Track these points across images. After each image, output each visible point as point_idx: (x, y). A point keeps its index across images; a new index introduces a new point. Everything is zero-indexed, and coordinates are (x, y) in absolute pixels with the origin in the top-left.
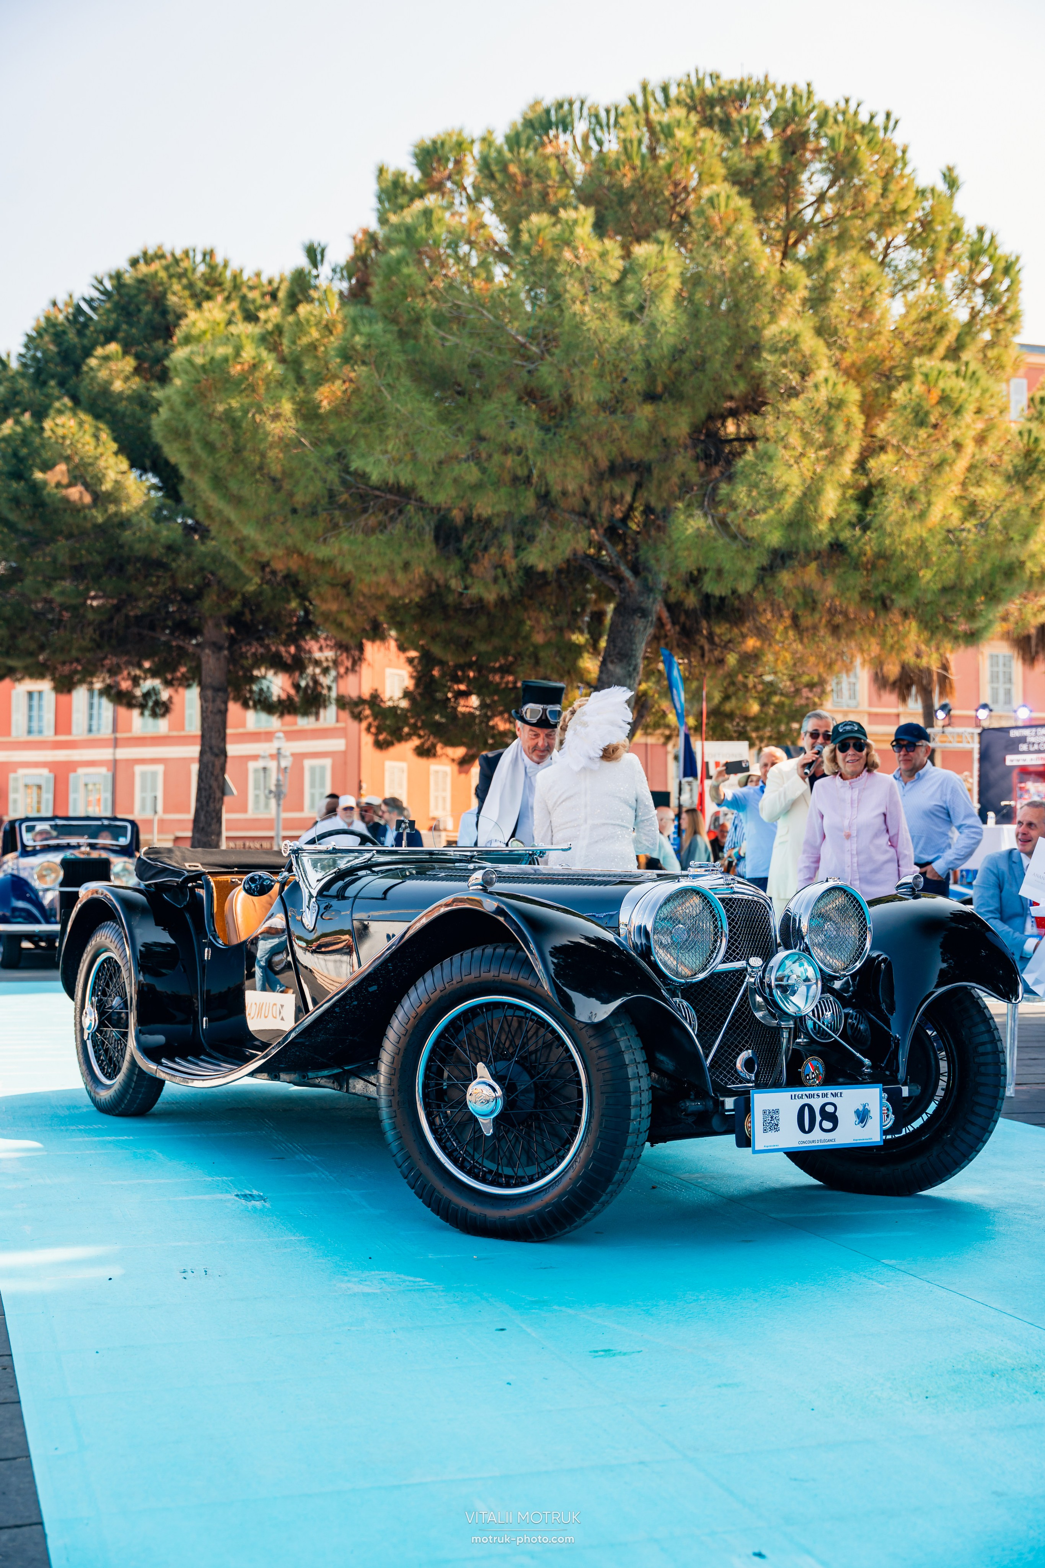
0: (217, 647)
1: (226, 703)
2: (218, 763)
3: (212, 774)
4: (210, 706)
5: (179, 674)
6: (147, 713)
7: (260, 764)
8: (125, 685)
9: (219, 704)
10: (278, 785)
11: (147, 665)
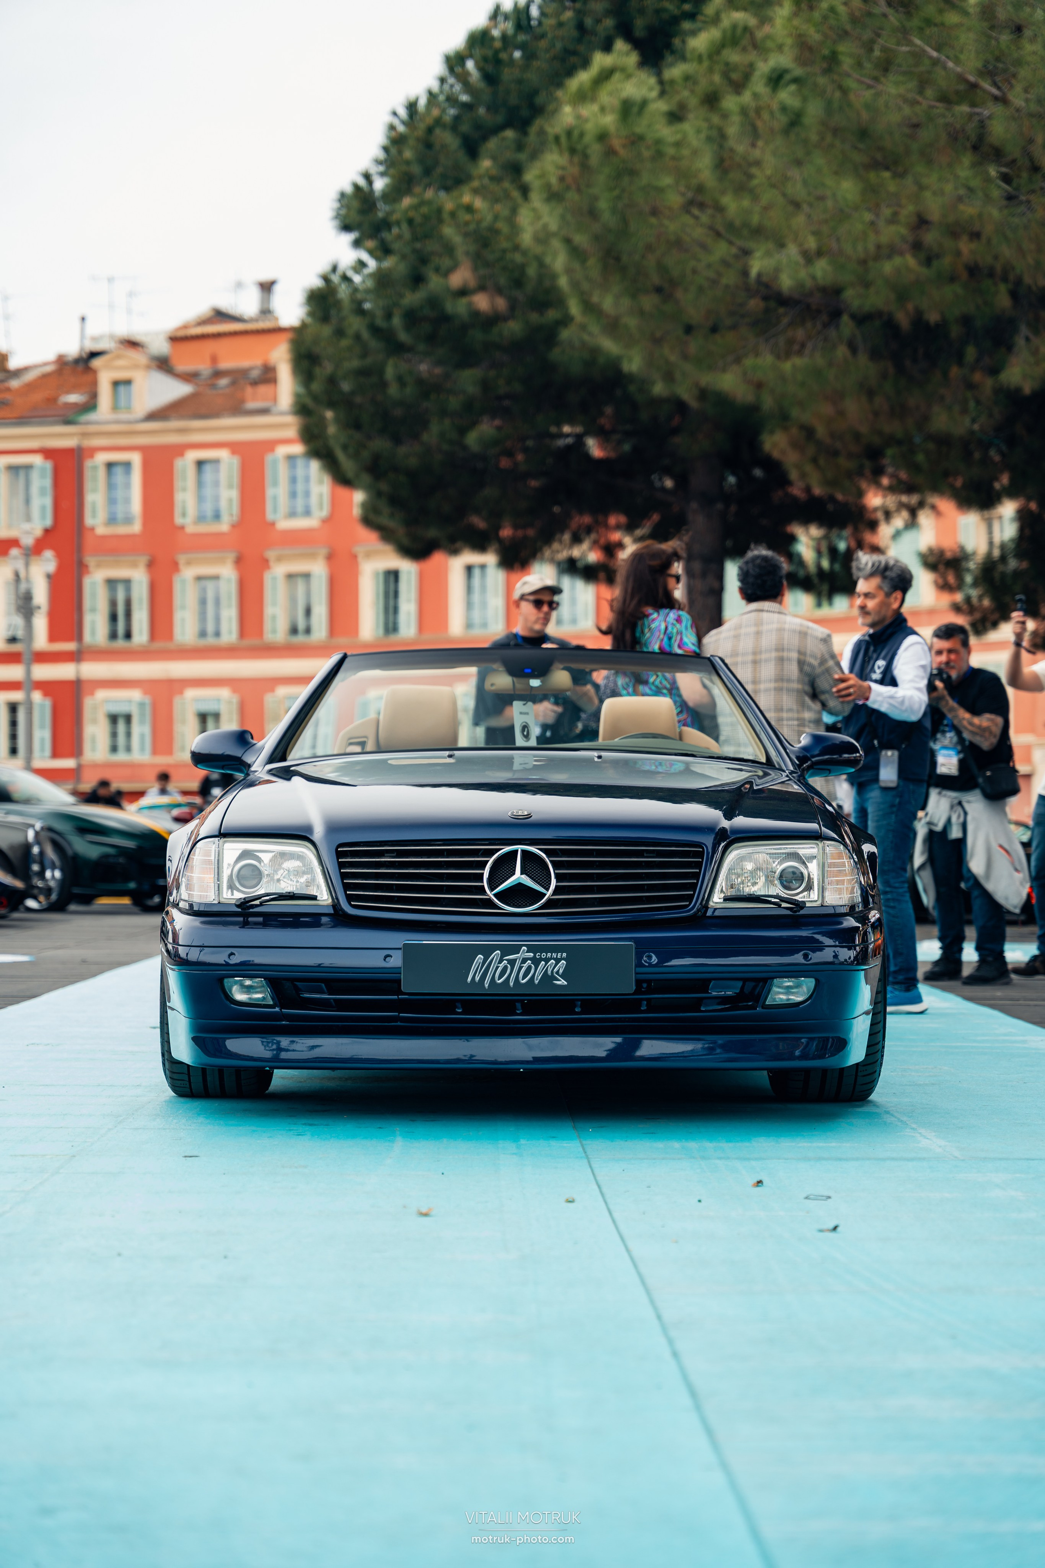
9: (711, 581)
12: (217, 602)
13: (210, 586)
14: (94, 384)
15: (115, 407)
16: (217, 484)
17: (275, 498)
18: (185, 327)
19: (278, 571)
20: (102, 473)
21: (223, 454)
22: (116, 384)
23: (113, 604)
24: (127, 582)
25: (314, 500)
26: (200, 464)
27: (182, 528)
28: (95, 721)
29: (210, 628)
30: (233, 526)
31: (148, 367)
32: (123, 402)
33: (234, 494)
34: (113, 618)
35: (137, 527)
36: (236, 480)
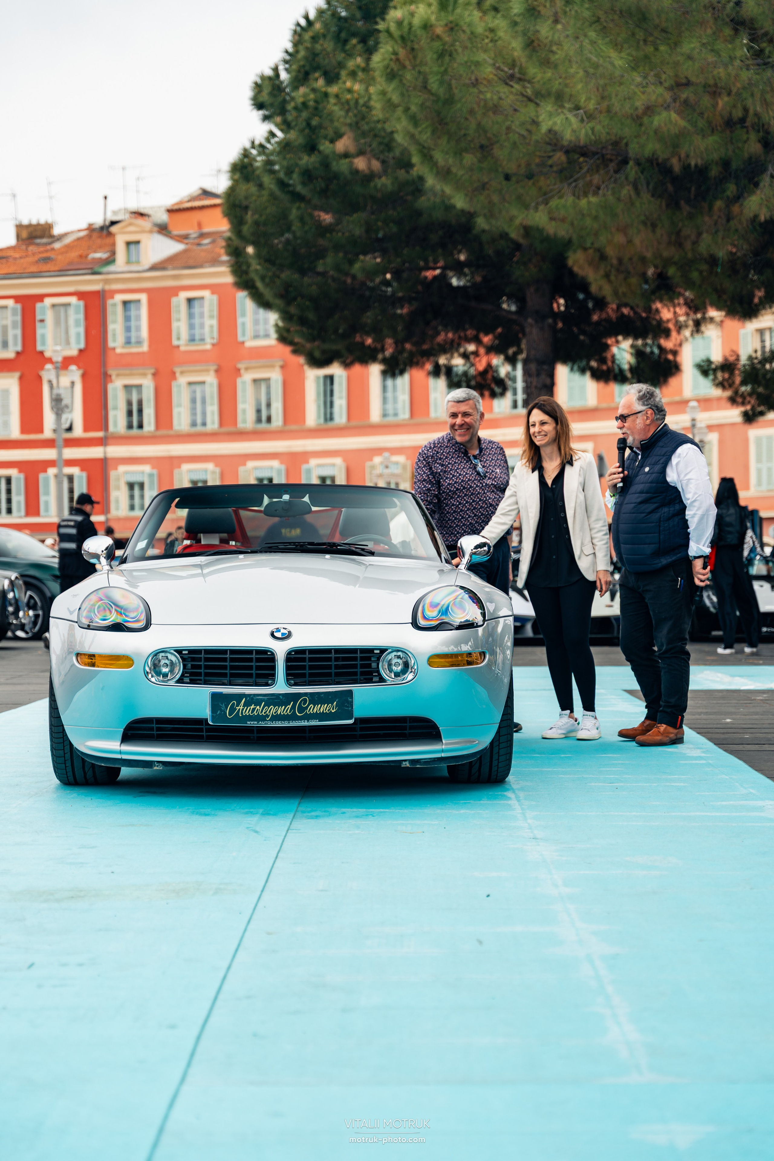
0: (540, 316)
1: (551, 377)
9: (544, 378)
12: (204, 401)
13: (198, 389)
14: (114, 244)
15: (128, 262)
16: (202, 315)
17: (243, 324)
18: (181, 202)
19: (247, 378)
20: (120, 308)
21: (206, 294)
22: (128, 244)
23: (129, 403)
24: (139, 387)
26: (190, 301)
27: (178, 347)
28: (118, 488)
29: (199, 421)
30: (213, 345)
31: (151, 232)
32: (134, 258)
33: (215, 322)
34: (130, 413)
35: (145, 348)
36: (215, 313)
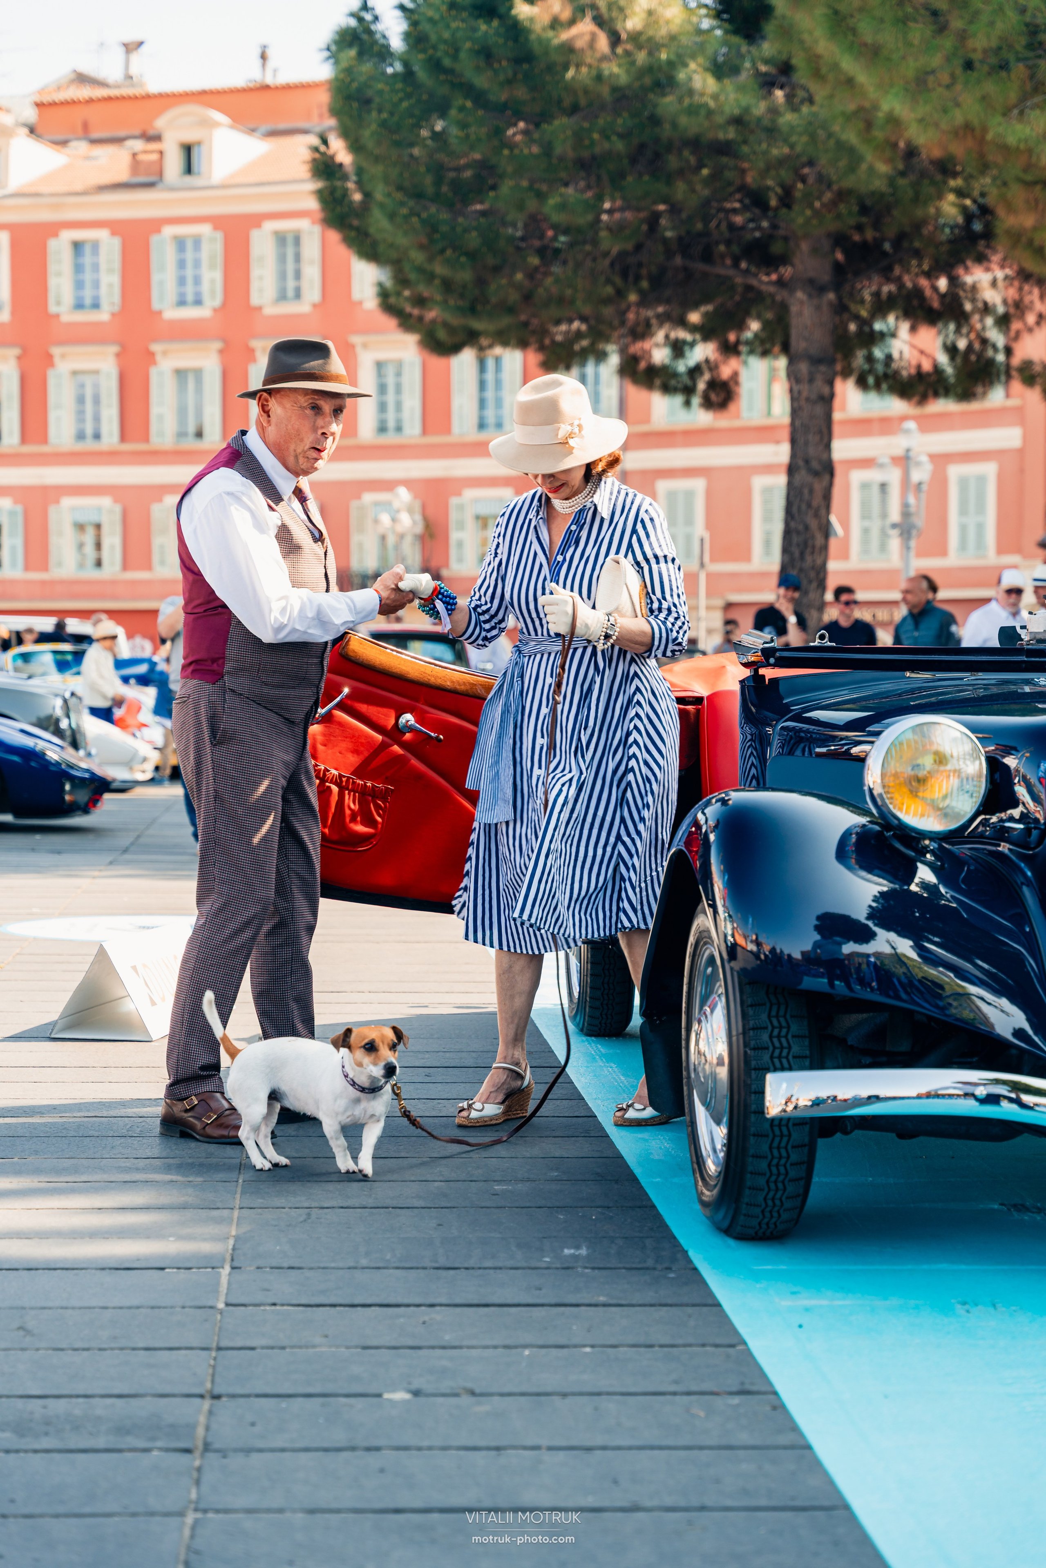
0: (816, 288)
1: (831, 383)
2: (819, 487)
3: (809, 506)
4: (805, 389)
5: (748, 335)
6: (696, 401)
7: (874, 476)
8: (660, 355)
9: (820, 386)
10: (906, 513)
11: (694, 317)
13: (88, 382)
17: (161, 283)
18: (49, 91)
19: (165, 366)
25: (205, 288)
26: (77, 245)
27: (56, 316)
29: (89, 432)
30: (115, 316)
31: (21, 134)
33: (116, 279)
